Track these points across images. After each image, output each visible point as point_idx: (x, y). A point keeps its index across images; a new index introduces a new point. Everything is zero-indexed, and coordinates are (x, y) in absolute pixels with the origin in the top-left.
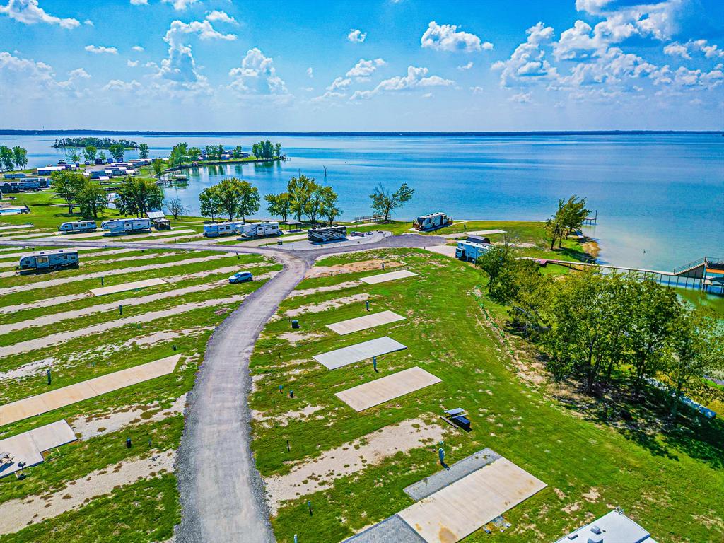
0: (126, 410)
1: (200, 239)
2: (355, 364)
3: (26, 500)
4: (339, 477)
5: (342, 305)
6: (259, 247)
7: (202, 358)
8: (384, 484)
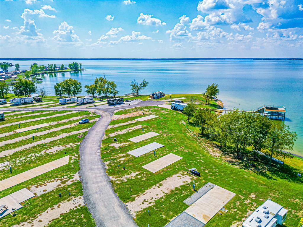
0: (53, 181)
1: (58, 105)
2: (146, 154)
3: (21, 225)
4: (156, 200)
5: (132, 130)
6: (86, 108)
7: (79, 157)
8: (175, 200)
